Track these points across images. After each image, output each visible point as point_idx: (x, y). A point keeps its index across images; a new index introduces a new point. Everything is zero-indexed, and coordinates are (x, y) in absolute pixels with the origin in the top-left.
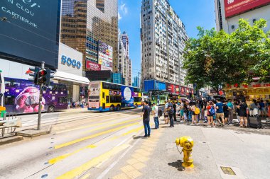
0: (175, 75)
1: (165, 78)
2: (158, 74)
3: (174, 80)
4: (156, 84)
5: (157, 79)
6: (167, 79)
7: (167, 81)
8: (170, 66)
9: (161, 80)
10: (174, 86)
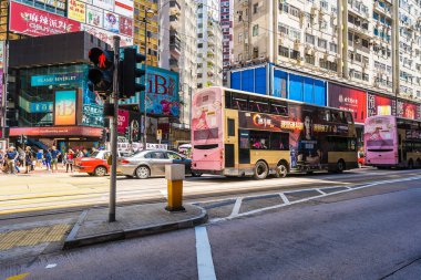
0: (372, 56)
1: (324, 63)
2: (288, 44)
3: (371, 72)
4: (275, 83)
5: (281, 59)
6: (333, 66)
7: (335, 76)
8: (353, 18)
9: (303, 67)
10: (371, 99)
